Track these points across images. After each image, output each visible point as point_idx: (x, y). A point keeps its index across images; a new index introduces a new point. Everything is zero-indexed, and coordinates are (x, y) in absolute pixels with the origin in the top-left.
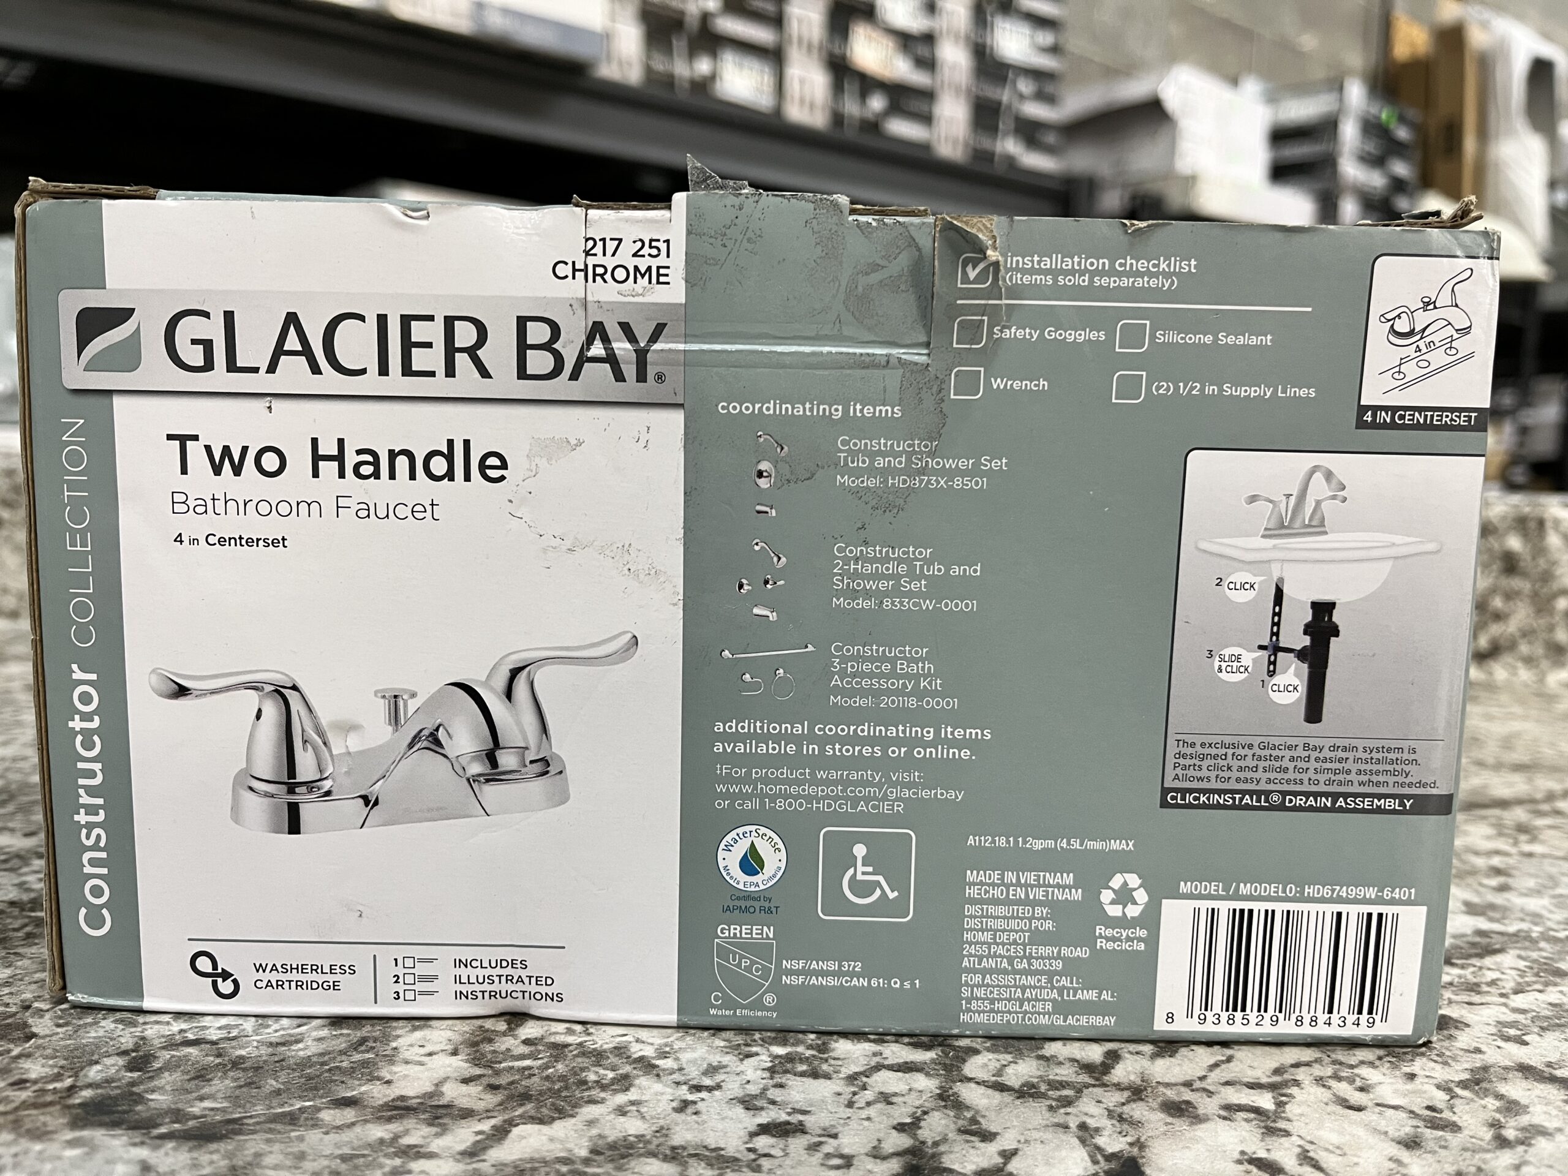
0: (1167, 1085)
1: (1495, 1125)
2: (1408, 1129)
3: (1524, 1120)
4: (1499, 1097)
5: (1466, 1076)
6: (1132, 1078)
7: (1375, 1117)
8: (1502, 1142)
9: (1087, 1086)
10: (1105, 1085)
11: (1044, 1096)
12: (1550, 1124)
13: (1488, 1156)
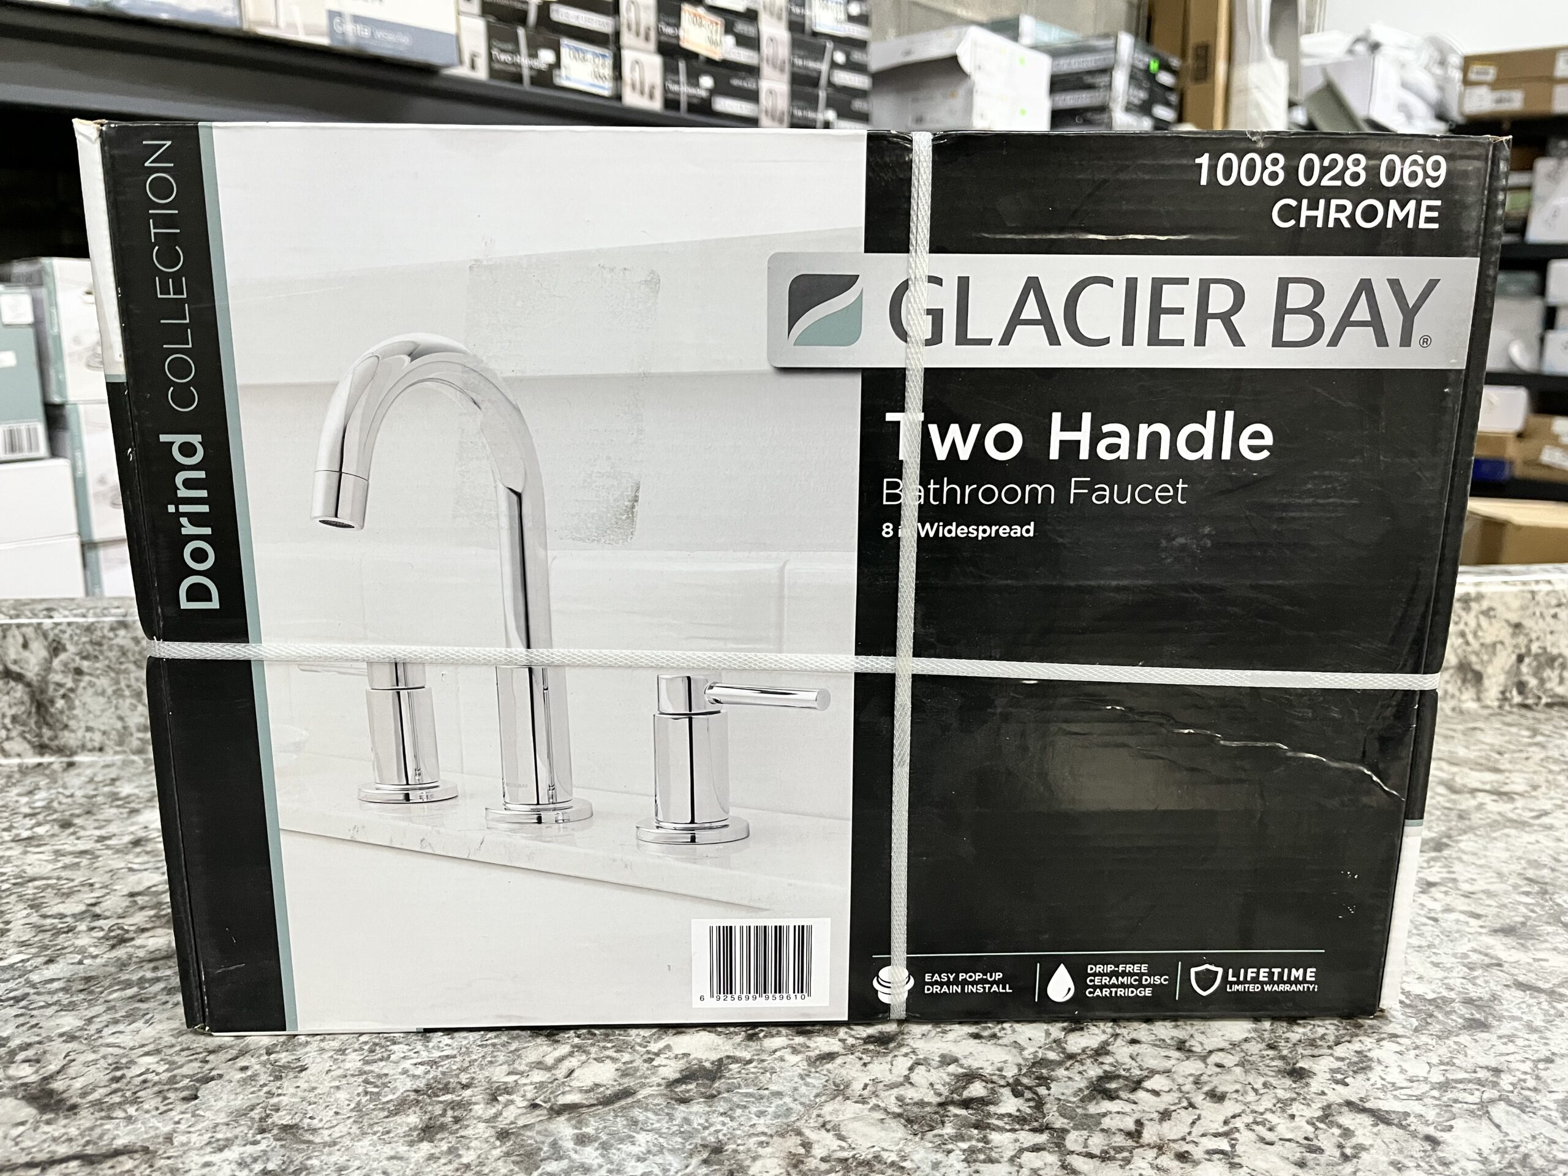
0: (1174, 1141)
1: (1340, 1146)
2: (1298, 1155)
3: (1354, 1141)
4: (1340, 1126)
5: (1320, 1113)
6: (1154, 1138)
7: (1281, 1148)
8: (1346, 1158)
9: (1134, 1148)
10: (1142, 1146)
11: (1114, 1159)
12: (1367, 1142)
13: (1340, 1168)
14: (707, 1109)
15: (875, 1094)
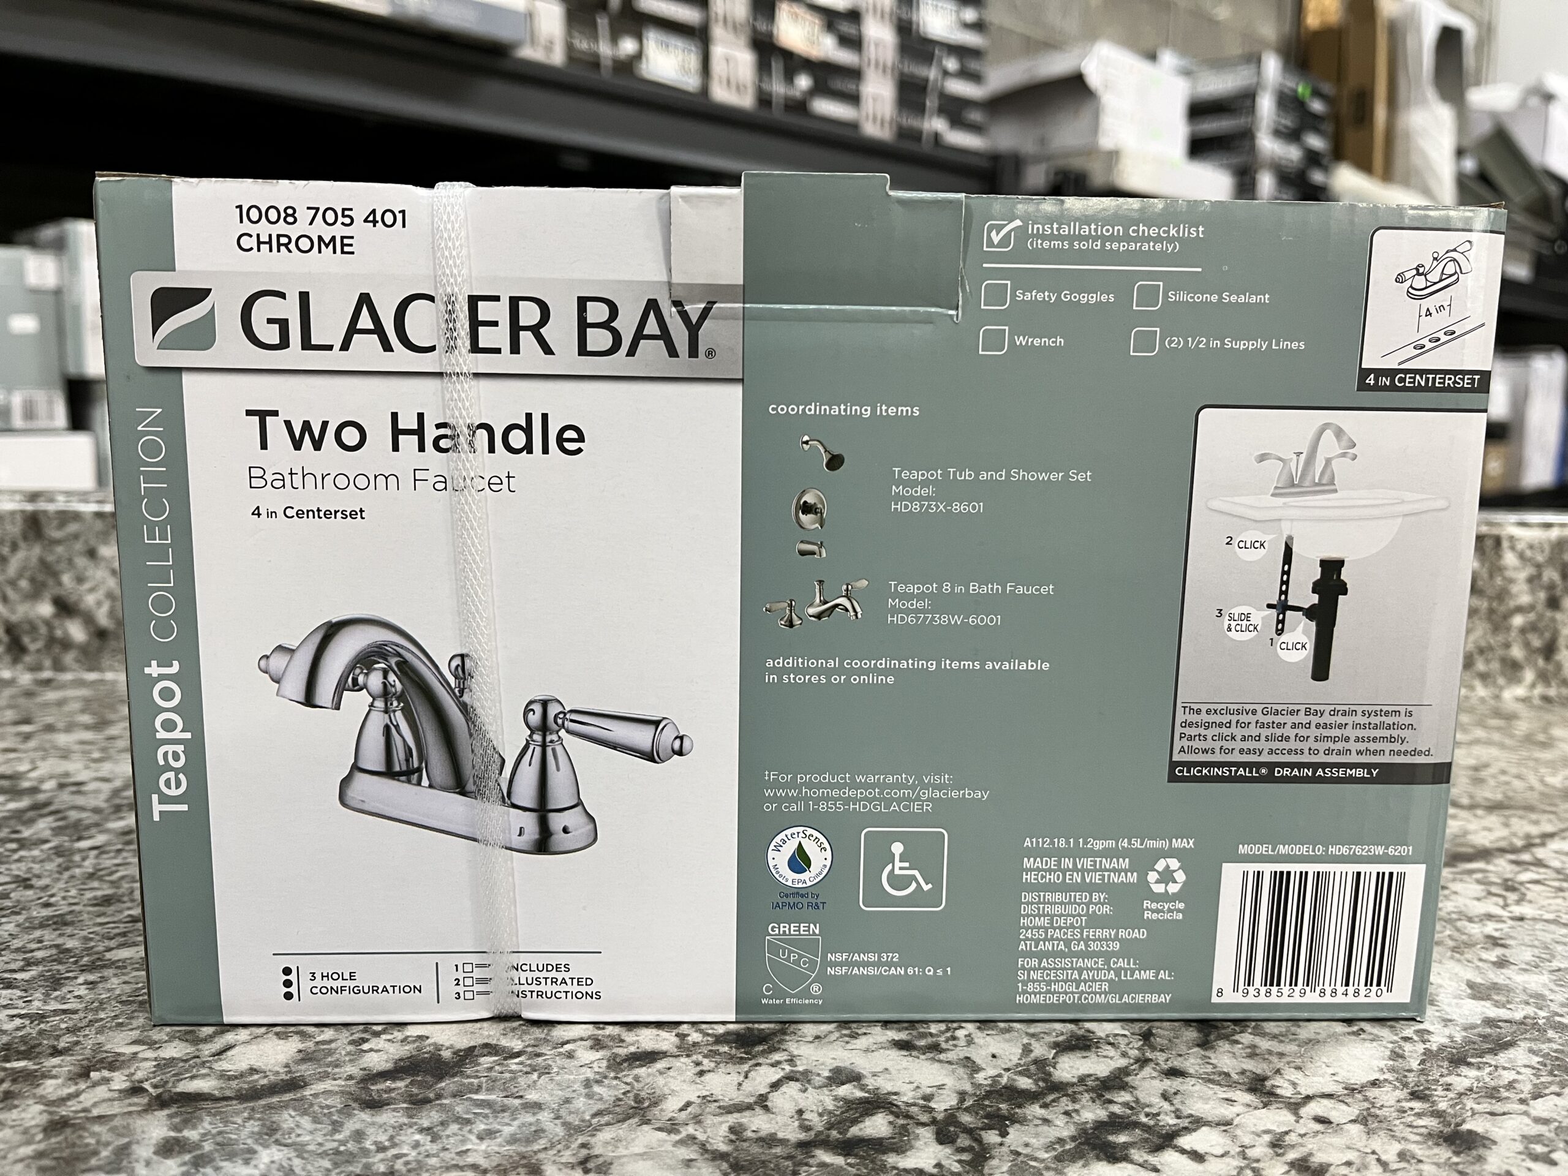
14: (405, 1120)
15: (697, 1120)
